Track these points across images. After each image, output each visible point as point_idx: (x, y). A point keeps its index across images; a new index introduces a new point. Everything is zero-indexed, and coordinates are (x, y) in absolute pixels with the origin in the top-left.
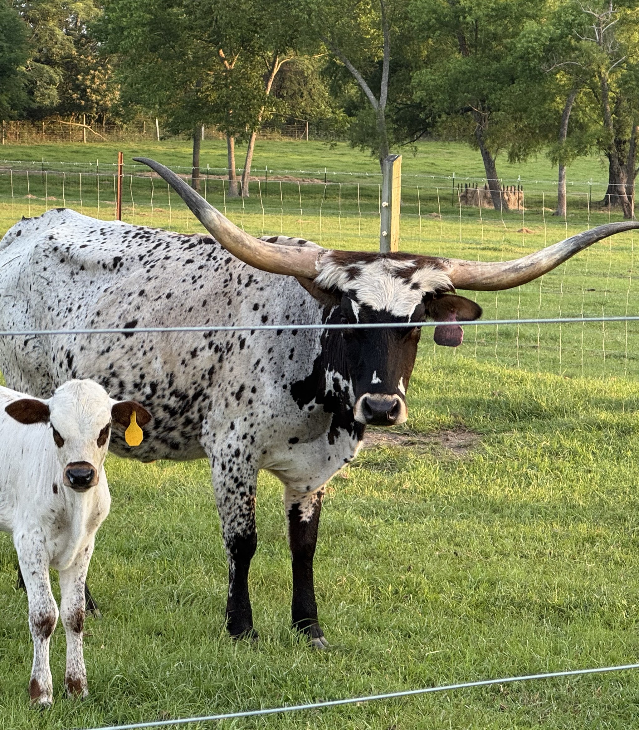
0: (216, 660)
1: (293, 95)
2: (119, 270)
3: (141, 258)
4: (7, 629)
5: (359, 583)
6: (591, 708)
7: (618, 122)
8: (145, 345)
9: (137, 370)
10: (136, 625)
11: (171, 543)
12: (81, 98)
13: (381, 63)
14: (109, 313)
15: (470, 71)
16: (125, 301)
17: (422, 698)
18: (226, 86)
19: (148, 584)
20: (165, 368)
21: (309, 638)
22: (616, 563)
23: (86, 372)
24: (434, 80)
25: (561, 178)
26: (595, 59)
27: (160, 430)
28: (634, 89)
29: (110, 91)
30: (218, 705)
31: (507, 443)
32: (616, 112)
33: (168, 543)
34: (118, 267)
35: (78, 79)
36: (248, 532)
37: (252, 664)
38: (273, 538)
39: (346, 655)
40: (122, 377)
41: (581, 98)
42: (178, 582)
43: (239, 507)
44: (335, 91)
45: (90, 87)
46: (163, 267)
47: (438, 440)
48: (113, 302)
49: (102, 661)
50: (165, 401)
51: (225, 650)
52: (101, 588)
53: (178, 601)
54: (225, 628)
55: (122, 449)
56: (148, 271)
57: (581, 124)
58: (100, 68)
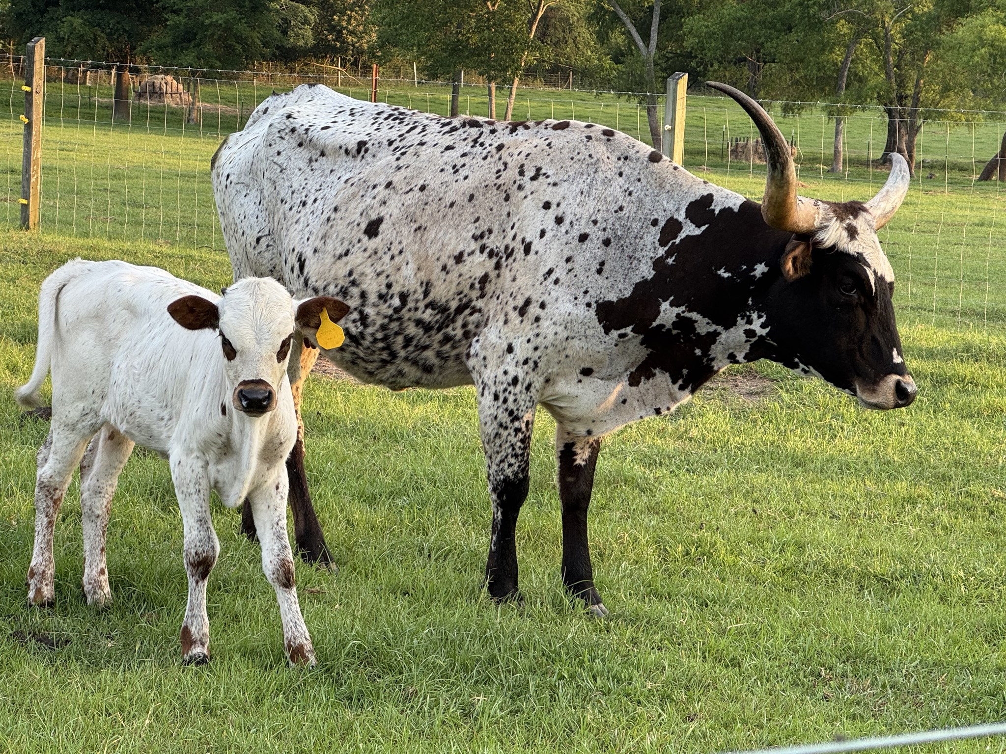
0: (474, 627)
1: (557, 42)
2: (363, 157)
3: (390, 143)
4: (224, 581)
5: (644, 541)
6: (935, 700)
7: (899, 76)
8: (392, 248)
9: (382, 277)
10: (379, 582)
11: (422, 489)
12: (337, 40)
13: (651, 9)
14: (350, 209)
15: (746, 18)
16: (368, 194)
17: (727, 681)
18: (489, 29)
19: (394, 535)
20: (418, 275)
21: (586, 604)
22: (945, 528)
23: (320, 278)
24: (707, 27)
25: (837, 133)
26: (878, 7)
27: (411, 348)
28: (919, 40)
29: (367, 34)
30: (477, 682)
31: (806, 390)
32: (898, 66)
33: (419, 488)
34: (362, 153)
35: (334, 20)
36: (521, 476)
37: (518, 632)
38: (541, 486)
39: (632, 626)
40: (364, 287)
41: (862, 50)
42: (430, 534)
43: (512, 445)
44: (602, 38)
45: (346, 28)
46: (416, 154)
47: (726, 385)
48: (354, 195)
49: (335, 623)
50: (419, 315)
51: (485, 615)
52: (338, 537)
53: (429, 556)
54: (485, 589)
55: (365, 372)
56: (398, 159)
57: (860, 77)
58: (357, 9)
